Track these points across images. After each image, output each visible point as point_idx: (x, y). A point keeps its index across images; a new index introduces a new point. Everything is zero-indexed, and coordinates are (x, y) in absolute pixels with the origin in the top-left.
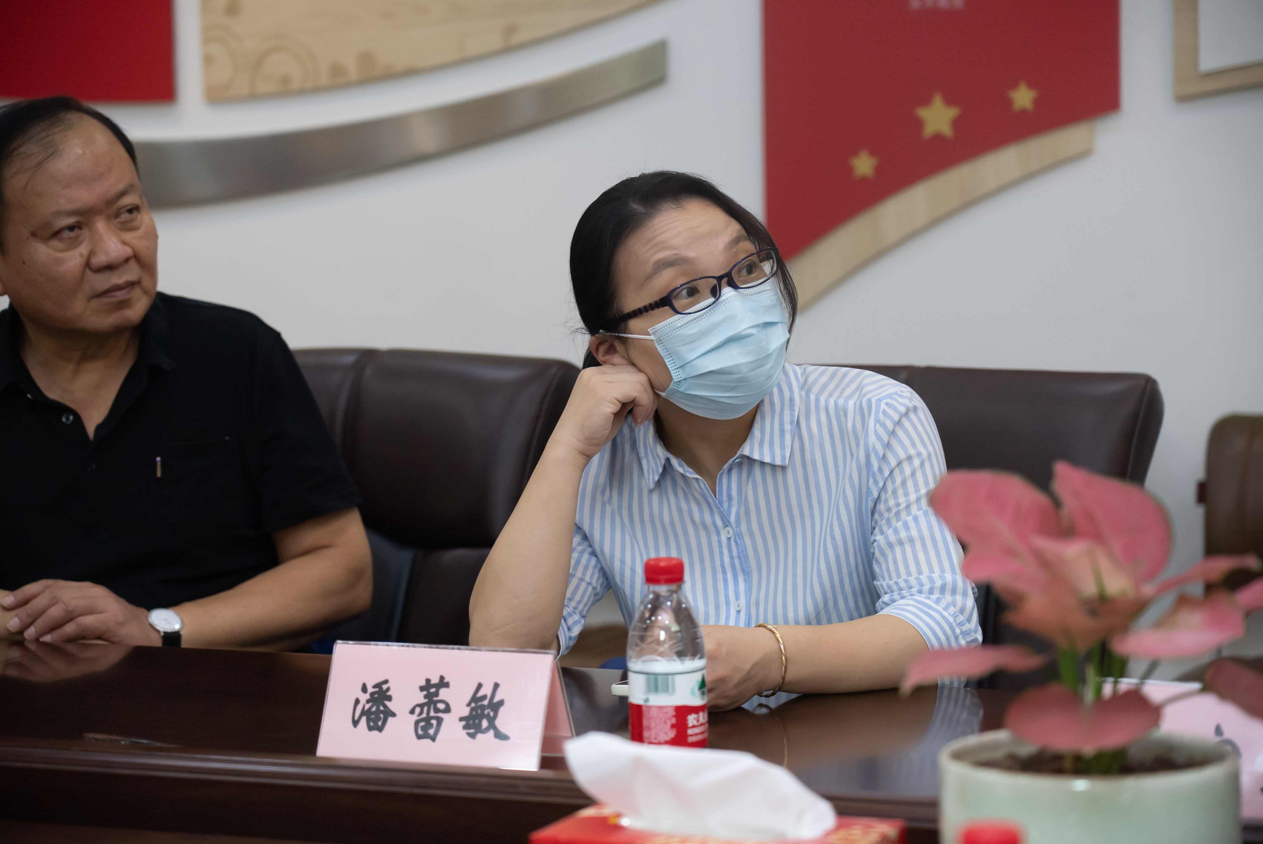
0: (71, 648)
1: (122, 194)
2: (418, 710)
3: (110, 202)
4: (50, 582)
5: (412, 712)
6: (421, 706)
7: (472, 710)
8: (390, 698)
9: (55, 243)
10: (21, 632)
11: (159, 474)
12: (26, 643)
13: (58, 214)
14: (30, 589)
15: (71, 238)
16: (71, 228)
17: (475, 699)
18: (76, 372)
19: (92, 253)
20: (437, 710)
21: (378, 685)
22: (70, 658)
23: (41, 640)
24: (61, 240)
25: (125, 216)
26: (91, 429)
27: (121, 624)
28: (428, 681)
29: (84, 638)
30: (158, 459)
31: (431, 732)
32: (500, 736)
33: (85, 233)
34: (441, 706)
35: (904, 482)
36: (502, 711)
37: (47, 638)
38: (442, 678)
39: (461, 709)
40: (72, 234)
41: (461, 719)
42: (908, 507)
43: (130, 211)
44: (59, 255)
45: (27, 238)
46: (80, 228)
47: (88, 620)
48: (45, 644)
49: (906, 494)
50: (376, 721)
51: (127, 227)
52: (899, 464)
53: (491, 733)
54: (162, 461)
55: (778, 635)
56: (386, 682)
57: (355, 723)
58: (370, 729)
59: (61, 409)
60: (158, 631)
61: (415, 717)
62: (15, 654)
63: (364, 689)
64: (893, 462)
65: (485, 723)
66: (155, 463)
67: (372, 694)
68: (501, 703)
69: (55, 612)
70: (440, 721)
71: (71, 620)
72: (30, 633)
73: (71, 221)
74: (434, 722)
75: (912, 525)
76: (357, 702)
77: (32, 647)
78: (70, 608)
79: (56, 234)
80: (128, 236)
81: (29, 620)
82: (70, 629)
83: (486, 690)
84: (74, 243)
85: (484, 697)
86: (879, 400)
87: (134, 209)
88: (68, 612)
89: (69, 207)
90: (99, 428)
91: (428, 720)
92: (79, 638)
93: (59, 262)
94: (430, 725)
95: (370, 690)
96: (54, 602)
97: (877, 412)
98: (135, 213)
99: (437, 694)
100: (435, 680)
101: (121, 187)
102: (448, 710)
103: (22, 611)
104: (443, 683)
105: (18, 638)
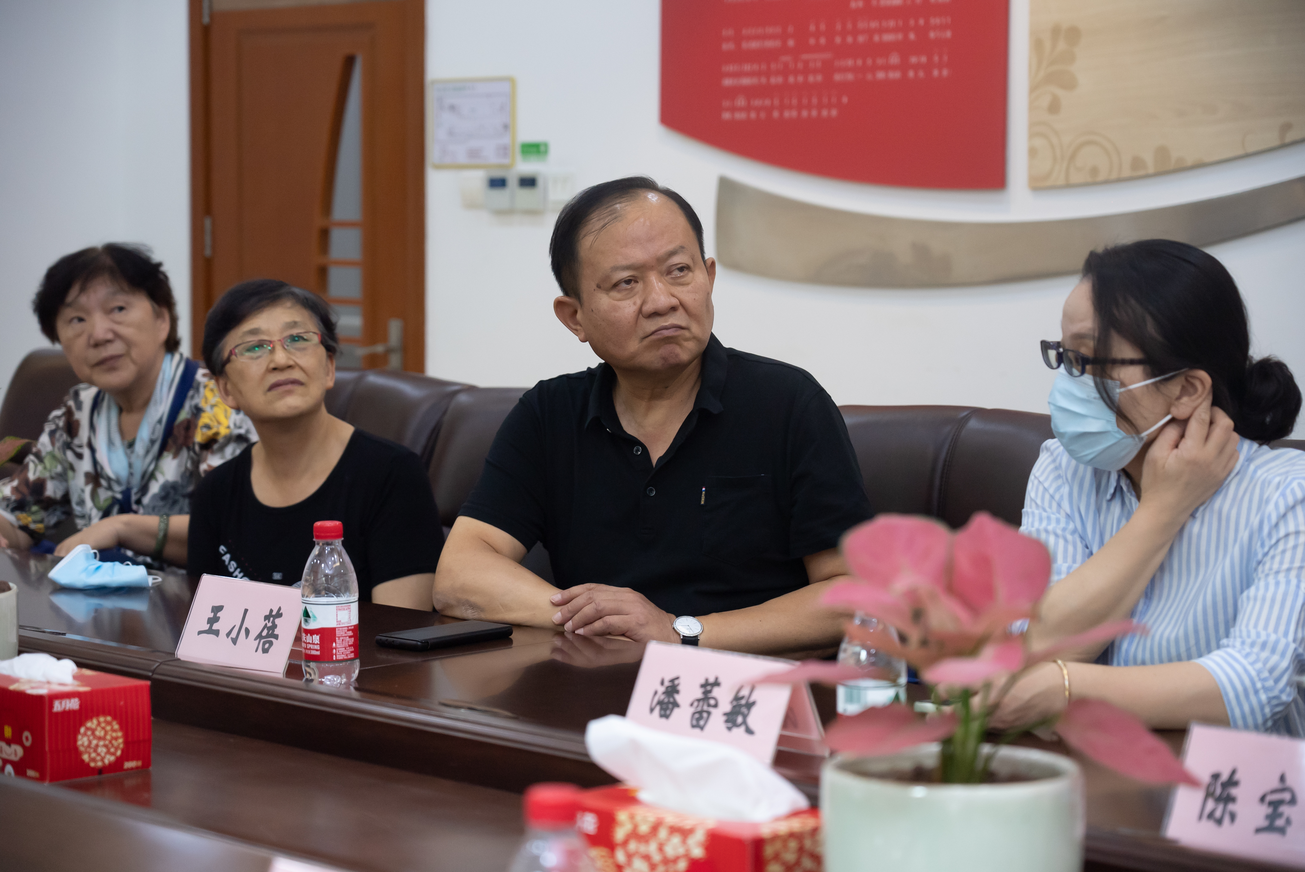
0: (598, 640)
1: (672, 254)
2: (696, 704)
3: (661, 260)
4: (592, 585)
5: (692, 705)
6: (699, 700)
7: (734, 707)
8: (677, 692)
9: (614, 294)
10: (562, 624)
11: (702, 503)
12: (565, 633)
13: (616, 269)
14: (575, 590)
15: (626, 289)
16: (628, 282)
17: (737, 698)
18: (649, 409)
19: (644, 303)
20: (709, 705)
21: (672, 681)
22: (599, 649)
23: (576, 632)
24: (619, 291)
25: (677, 273)
26: (654, 459)
27: (642, 625)
28: (707, 680)
29: (610, 634)
30: (704, 489)
31: (702, 723)
32: (749, 731)
33: (639, 286)
34: (712, 702)
35: (1284, 552)
36: (754, 710)
37: (580, 631)
38: (717, 679)
39: (725, 706)
40: (629, 287)
41: (725, 714)
42: (1277, 572)
43: (681, 269)
44: (619, 303)
45: (594, 290)
46: (636, 282)
47: (613, 620)
48: (578, 635)
49: (1281, 563)
50: (665, 710)
51: (676, 282)
52: (1287, 535)
53: (742, 728)
54: (706, 491)
55: (1065, 672)
56: (677, 678)
57: (652, 710)
58: (662, 716)
59: (634, 442)
60: (679, 635)
61: (692, 710)
62: (558, 642)
63: (662, 683)
64: (1282, 533)
65: (740, 719)
66: (701, 492)
67: (667, 687)
68: (753, 703)
69: (588, 610)
70: (709, 713)
71: (600, 618)
72: (569, 626)
73: (625, 274)
74: (705, 715)
75: (1272, 588)
76: (656, 693)
77: (570, 637)
78: (600, 608)
79: (615, 286)
80: (677, 290)
81: (569, 615)
82: (598, 625)
83: (745, 692)
84: (630, 294)
85: (742, 698)
86: (1294, 479)
87: (683, 268)
88: (597, 611)
89: (624, 263)
90: (660, 459)
91: (701, 713)
92: (605, 633)
93: (615, 309)
94: (701, 718)
95: (667, 684)
96: (590, 601)
97: (1286, 487)
98: (686, 272)
99: (710, 691)
100: (712, 680)
101: (671, 247)
102: (716, 706)
103: (565, 608)
104: (717, 684)
105: (560, 629)
